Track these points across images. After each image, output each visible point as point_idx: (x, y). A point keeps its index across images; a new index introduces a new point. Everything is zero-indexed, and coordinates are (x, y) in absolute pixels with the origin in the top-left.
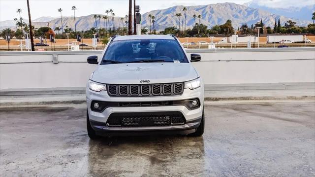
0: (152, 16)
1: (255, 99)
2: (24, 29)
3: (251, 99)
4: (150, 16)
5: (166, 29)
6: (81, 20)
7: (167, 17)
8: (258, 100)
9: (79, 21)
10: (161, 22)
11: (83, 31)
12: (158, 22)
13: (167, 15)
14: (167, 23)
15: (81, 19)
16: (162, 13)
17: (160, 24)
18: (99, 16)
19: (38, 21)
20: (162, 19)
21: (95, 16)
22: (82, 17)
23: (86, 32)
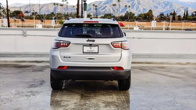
0: (95, 5)
1: (155, 63)
2: (2, 11)
3: (152, 64)
4: (94, 5)
5: (105, 15)
6: (44, 7)
7: (106, 7)
8: (157, 64)
9: (42, 7)
10: (102, 10)
11: (45, 15)
12: (100, 10)
13: (107, 5)
14: (106, 11)
15: (44, 5)
16: (103, 3)
17: (101, 11)
18: (57, 4)
19: (13, 6)
20: (103, 8)
21: (54, 4)
22: (44, 4)
23: (47, 15)
